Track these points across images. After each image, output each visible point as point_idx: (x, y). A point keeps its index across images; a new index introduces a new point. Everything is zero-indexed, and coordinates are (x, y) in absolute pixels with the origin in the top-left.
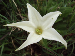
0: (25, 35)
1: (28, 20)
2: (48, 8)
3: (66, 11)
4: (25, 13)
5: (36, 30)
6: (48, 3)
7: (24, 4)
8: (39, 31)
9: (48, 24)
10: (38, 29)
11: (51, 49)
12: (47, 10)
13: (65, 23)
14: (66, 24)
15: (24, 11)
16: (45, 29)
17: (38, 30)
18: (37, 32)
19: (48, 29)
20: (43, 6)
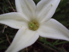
9: (45, 15)
10: (31, 23)
13: (63, 13)
17: (31, 25)
18: (31, 27)
19: (46, 21)
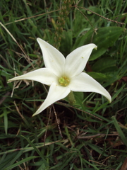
0: (38, 92)
1: (44, 66)
2: (76, 32)
3: (110, 35)
4: (32, 50)
5: (58, 80)
6: (74, 23)
7: (28, 32)
8: (64, 81)
10: (61, 78)
11: (91, 110)
12: (75, 36)
14: (116, 58)
15: (29, 46)
16: (73, 76)
18: (62, 82)
20: (66, 30)
